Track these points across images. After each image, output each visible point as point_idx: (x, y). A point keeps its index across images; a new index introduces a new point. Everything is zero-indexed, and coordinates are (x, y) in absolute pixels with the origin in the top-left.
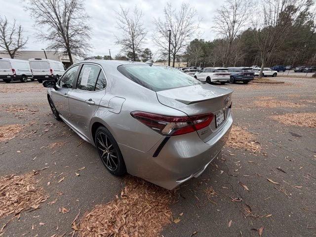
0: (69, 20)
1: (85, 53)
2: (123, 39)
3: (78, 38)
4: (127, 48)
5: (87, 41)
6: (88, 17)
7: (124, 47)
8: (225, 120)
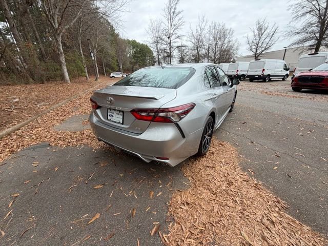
8: (123, 124)
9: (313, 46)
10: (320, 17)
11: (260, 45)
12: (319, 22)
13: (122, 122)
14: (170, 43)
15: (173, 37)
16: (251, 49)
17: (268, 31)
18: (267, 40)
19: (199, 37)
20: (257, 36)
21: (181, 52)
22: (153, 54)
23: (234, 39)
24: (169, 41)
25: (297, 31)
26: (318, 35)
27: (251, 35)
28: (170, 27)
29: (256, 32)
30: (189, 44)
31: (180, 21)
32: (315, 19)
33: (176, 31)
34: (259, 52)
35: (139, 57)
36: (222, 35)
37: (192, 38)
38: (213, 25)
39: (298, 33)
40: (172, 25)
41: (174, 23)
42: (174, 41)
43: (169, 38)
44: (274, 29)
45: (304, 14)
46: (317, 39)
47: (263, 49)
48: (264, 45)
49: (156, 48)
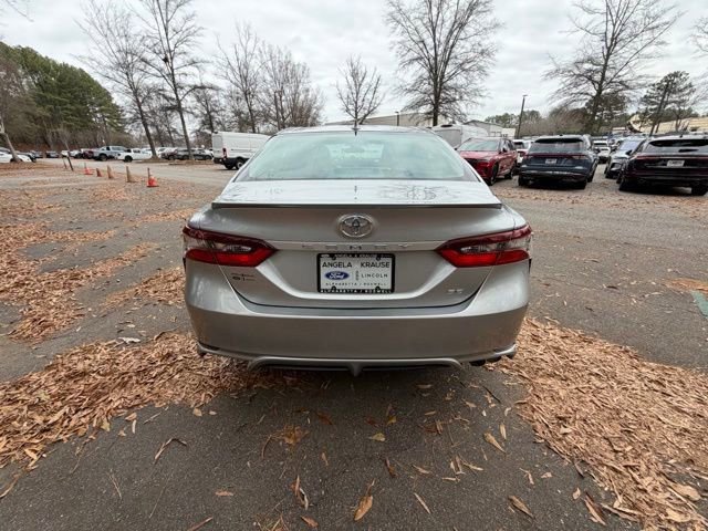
0: (452, 46)
1: (464, 111)
2: (573, 60)
3: (460, 80)
4: (576, 85)
5: (478, 83)
6: (496, 25)
7: (569, 82)
8: (392, 291)
9: (429, 113)
10: (431, 71)
11: (359, 103)
12: (430, 77)
13: (389, 286)
14: (172, 75)
15: (177, 62)
16: (348, 110)
17: (367, 80)
18: (369, 96)
19: (245, 71)
20: (353, 87)
21: (204, 100)
22: (110, 99)
23: (313, 86)
24: (167, 70)
25: (408, 87)
26: (432, 97)
27: (343, 82)
28: (163, 33)
29: (350, 79)
30: (223, 83)
31: (189, 24)
32: (425, 72)
33: (183, 47)
34: (360, 116)
35: (61, 103)
36: (289, 74)
37: (229, 71)
38: (267, 49)
39: (410, 91)
40: (170, 29)
41: (172, 24)
42: (182, 70)
43: (166, 60)
44: (375, 79)
45: (411, 61)
46: (432, 103)
47: (366, 112)
48: (367, 105)
49: (125, 82)
